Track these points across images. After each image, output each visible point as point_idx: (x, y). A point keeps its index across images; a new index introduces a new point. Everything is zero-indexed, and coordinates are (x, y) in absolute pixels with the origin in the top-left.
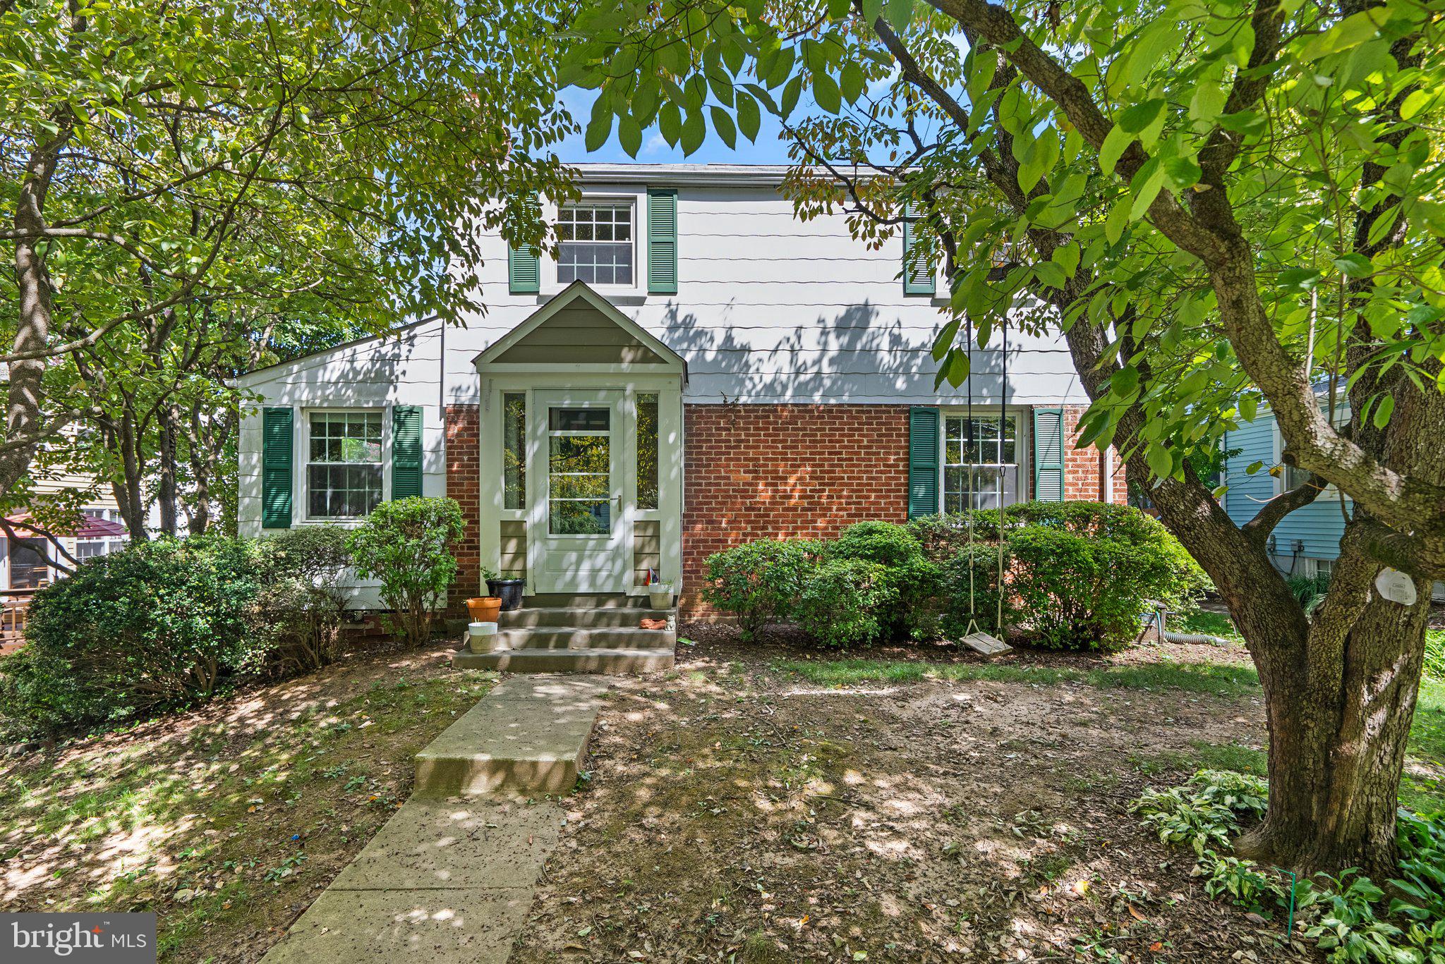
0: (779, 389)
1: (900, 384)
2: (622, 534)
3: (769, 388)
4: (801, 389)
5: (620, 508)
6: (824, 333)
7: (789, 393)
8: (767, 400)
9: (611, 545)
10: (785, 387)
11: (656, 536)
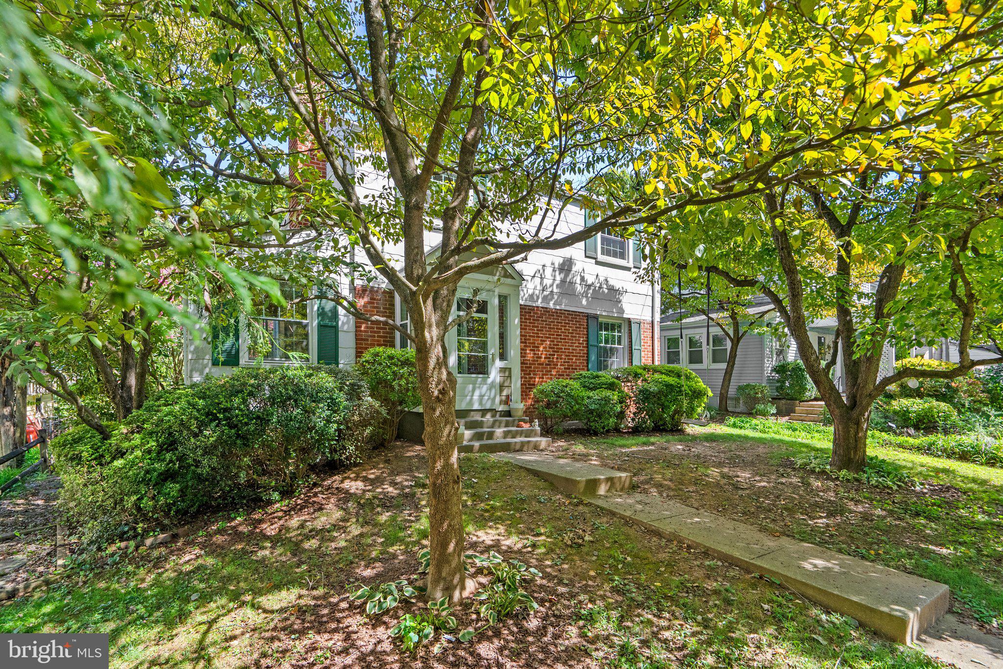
0: (535, 298)
1: (584, 302)
2: (494, 375)
3: (531, 296)
4: (545, 298)
5: (493, 360)
6: (554, 271)
7: (540, 300)
8: (530, 303)
9: (489, 381)
10: (538, 298)
11: (510, 376)
